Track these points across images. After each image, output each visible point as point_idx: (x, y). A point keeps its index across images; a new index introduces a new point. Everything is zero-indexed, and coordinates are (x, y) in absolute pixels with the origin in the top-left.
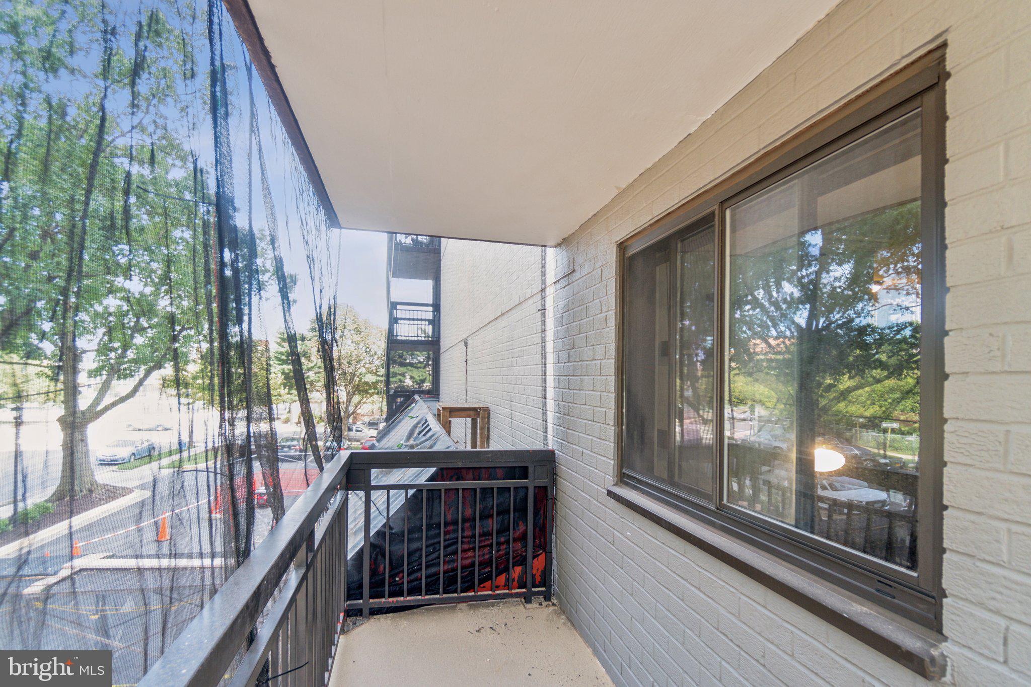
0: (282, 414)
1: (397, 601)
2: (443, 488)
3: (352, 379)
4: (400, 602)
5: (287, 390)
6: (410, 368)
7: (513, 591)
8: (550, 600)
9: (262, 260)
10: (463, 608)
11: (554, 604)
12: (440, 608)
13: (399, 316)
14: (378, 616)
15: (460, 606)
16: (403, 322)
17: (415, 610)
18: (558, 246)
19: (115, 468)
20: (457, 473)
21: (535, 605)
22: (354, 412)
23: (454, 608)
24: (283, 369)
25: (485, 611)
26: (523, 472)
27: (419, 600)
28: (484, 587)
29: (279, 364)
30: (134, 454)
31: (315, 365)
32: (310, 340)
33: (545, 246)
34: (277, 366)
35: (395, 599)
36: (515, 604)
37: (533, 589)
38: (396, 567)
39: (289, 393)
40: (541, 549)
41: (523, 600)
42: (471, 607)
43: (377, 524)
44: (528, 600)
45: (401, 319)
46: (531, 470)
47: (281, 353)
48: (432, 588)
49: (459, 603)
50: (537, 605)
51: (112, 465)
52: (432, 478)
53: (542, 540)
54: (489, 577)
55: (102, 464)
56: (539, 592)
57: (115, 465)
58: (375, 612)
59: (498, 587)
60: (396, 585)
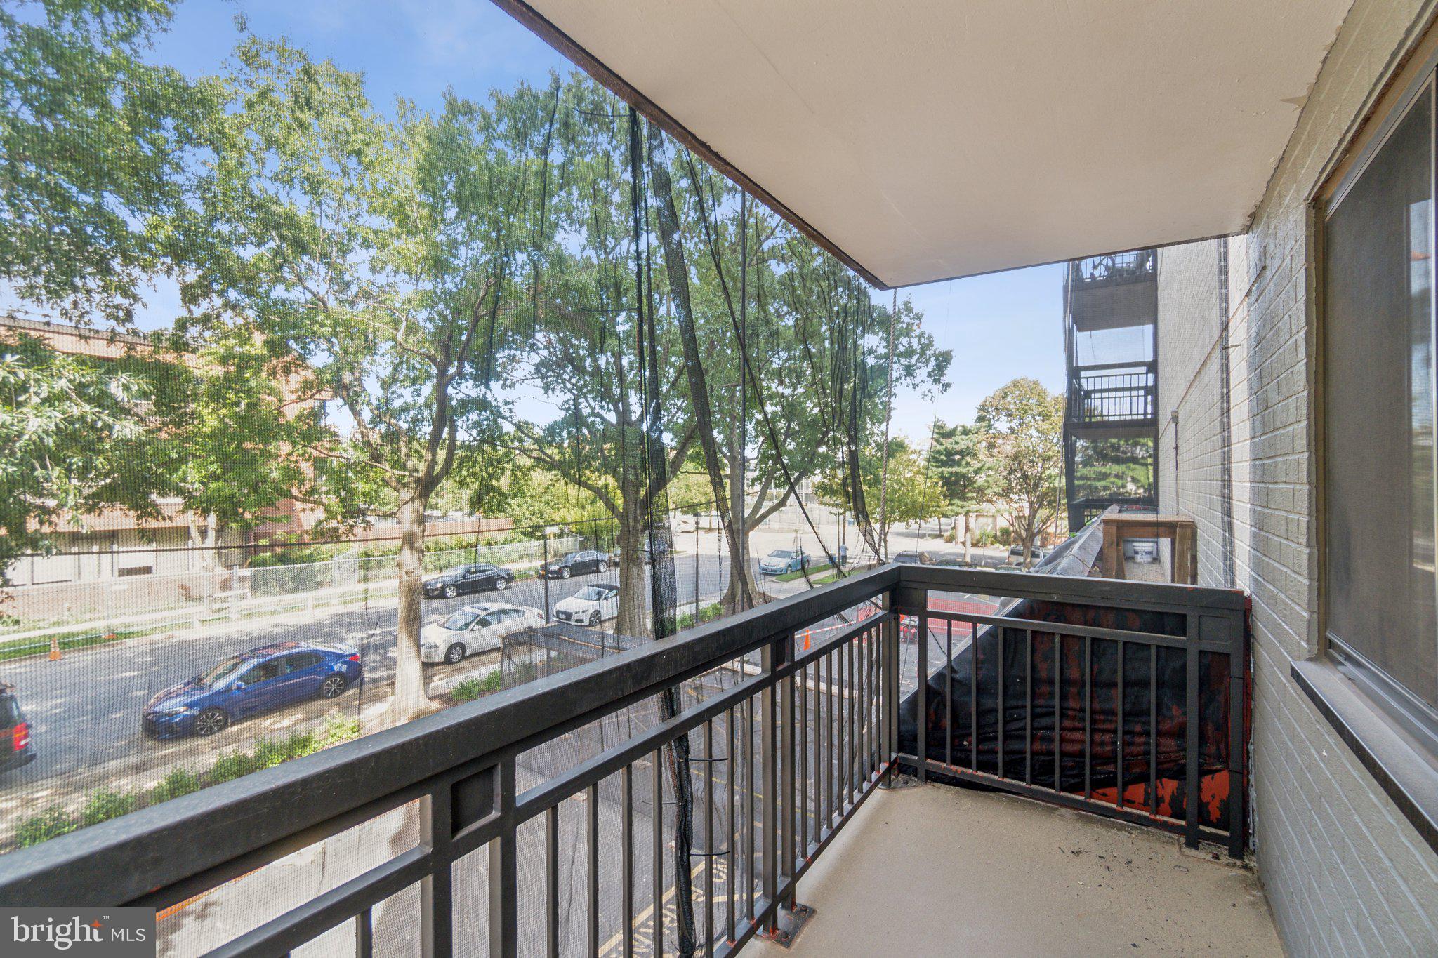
0: (947, 531)
1: (962, 773)
2: (1030, 628)
3: (1036, 486)
4: (966, 774)
5: (947, 501)
6: (1132, 465)
7: (1159, 817)
8: (1241, 858)
9: (907, 339)
10: (1068, 816)
11: (1246, 867)
12: (1030, 803)
13: (1091, 388)
14: (939, 785)
15: (1063, 810)
16: (1098, 395)
17: (992, 794)
18: (1247, 229)
19: (774, 579)
20: (1058, 611)
21: (1203, 854)
22: (1040, 531)
23: (1052, 811)
24: (942, 473)
25: (1103, 831)
26: (1180, 623)
27: (993, 781)
28: (1104, 795)
29: (937, 467)
30: (790, 566)
31: (983, 466)
32: (977, 433)
33: (1226, 236)
34: (934, 469)
35: (960, 769)
36: (1164, 840)
37: (1201, 827)
38: (960, 729)
39: (950, 504)
40: (1221, 763)
41: (1183, 839)
42: (1080, 817)
43: (937, 663)
44: (1193, 843)
45: (1095, 391)
46: (1192, 622)
47: (939, 452)
48: (1014, 768)
49: (1061, 806)
50: (1209, 857)
51: (771, 575)
52: (1016, 613)
53: (1223, 746)
54: (1110, 782)
55: (765, 574)
56: (1211, 834)
57: (775, 575)
58: (933, 777)
59: (1130, 803)
60: (961, 751)
